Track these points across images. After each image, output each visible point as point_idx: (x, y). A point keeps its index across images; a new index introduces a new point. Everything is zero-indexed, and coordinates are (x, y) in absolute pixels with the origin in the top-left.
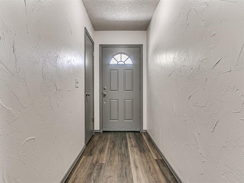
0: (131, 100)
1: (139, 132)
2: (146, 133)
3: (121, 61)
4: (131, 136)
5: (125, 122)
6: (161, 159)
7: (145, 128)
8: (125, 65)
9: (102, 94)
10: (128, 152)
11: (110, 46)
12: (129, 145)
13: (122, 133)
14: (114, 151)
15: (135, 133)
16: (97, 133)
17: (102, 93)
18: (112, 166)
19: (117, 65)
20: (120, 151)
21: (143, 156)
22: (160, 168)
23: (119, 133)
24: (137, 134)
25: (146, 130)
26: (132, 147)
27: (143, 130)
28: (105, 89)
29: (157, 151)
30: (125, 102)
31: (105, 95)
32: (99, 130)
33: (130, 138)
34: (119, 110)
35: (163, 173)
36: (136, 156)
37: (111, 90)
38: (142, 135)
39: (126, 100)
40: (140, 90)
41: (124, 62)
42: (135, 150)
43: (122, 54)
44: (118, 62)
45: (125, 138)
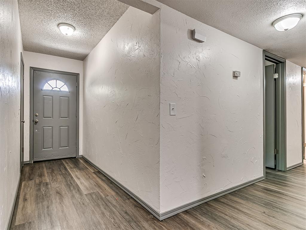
0: (67, 127)
1: (75, 157)
2: (83, 158)
3: (56, 87)
4: (68, 162)
5: (60, 149)
6: (98, 171)
7: (81, 153)
8: (60, 91)
9: (33, 122)
10: (68, 172)
11: (43, 70)
12: (67, 168)
13: (56, 161)
14: (54, 173)
15: (71, 159)
16: (27, 164)
17: (33, 120)
18: (57, 182)
19: (52, 90)
20: (60, 173)
21: (83, 172)
22: (97, 175)
23: (54, 161)
24: (73, 159)
25: (82, 156)
26: (71, 168)
27: (79, 156)
28: (37, 116)
29: (93, 168)
30: (60, 130)
31: (36, 123)
32: (29, 160)
33: (67, 163)
34: (54, 137)
35: (100, 178)
36: (77, 173)
37: (44, 117)
38: (78, 160)
39: (61, 127)
40: (76, 117)
41: (59, 89)
42: (75, 170)
43: (57, 81)
44: (53, 88)
45: (62, 164)
